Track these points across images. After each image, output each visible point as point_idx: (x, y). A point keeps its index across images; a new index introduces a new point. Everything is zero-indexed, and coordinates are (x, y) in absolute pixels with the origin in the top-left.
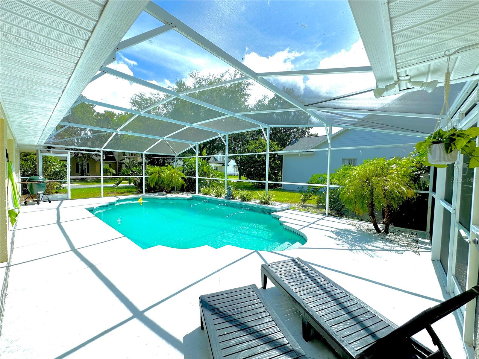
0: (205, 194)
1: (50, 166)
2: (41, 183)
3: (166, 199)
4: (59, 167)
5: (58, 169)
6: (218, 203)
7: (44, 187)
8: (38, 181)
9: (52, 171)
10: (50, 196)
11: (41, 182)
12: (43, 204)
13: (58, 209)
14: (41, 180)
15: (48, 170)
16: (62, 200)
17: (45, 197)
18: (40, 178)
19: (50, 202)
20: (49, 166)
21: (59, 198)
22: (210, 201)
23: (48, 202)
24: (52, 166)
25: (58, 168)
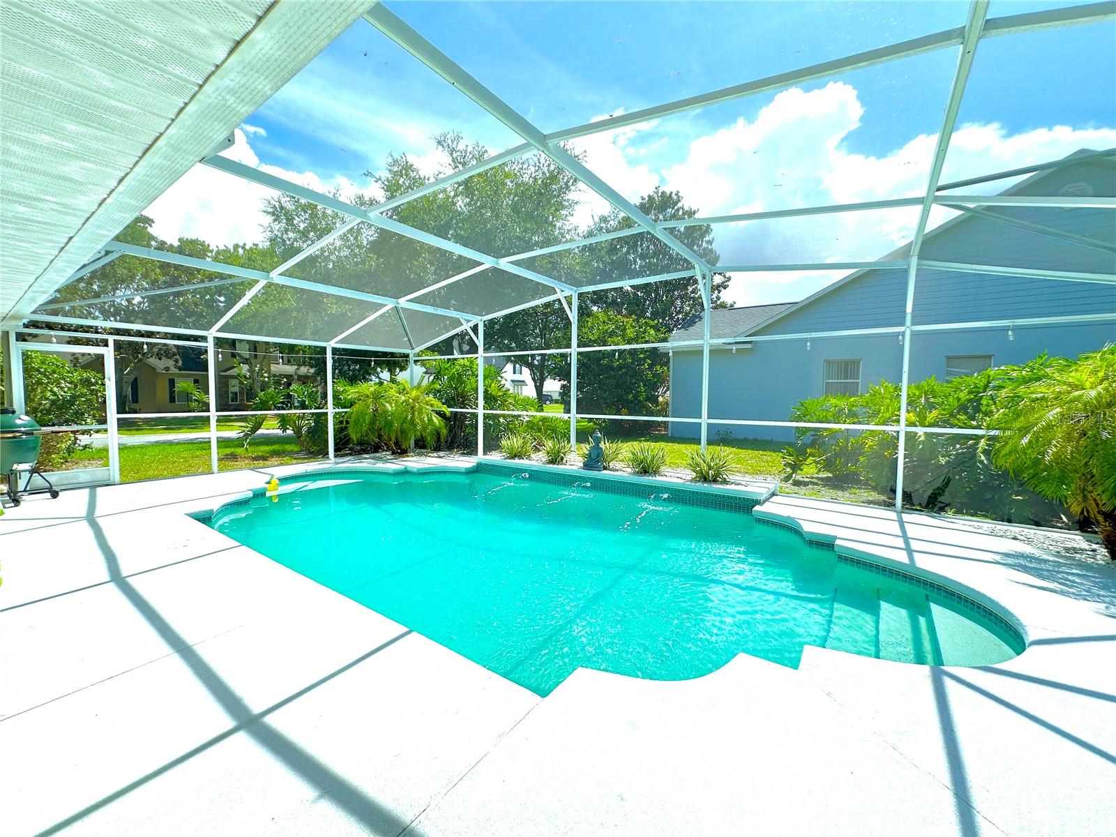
0: (515, 456)
1: (42, 383)
2: (24, 437)
3: (406, 472)
4: (69, 389)
5: (65, 392)
6: (568, 481)
7: (34, 448)
8: (14, 432)
9: (47, 399)
10: (54, 477)
11: (24, 433)
12: (33, 505)
13: (91, 519)
14: (23, 429)
15: (35, 396)
16: (93, 487)
17: (37, 480)
18: (18, 422)
19: (55, 495)
20: (39, 383)
21: (81, 480)
22: (535, 476)
23: (48, 495)
24: (48, 382)
25: (66, 389)
